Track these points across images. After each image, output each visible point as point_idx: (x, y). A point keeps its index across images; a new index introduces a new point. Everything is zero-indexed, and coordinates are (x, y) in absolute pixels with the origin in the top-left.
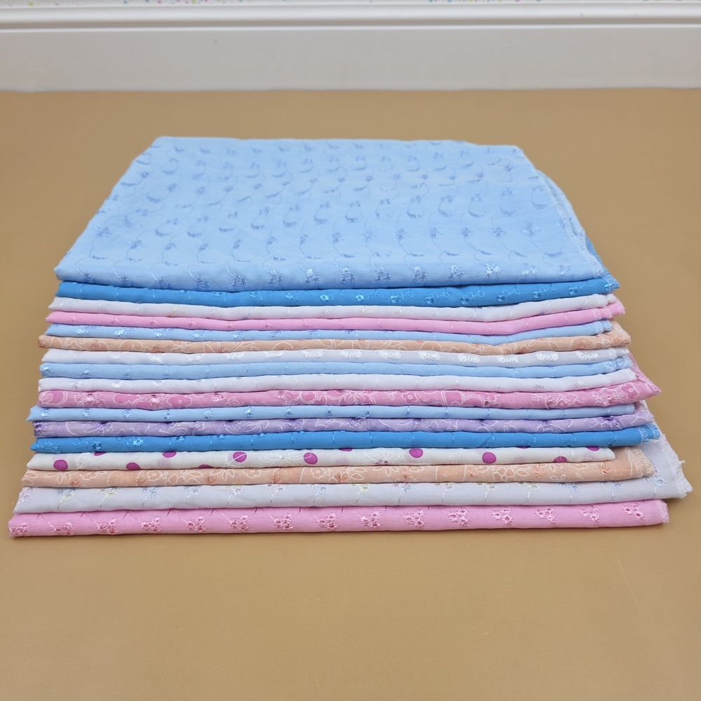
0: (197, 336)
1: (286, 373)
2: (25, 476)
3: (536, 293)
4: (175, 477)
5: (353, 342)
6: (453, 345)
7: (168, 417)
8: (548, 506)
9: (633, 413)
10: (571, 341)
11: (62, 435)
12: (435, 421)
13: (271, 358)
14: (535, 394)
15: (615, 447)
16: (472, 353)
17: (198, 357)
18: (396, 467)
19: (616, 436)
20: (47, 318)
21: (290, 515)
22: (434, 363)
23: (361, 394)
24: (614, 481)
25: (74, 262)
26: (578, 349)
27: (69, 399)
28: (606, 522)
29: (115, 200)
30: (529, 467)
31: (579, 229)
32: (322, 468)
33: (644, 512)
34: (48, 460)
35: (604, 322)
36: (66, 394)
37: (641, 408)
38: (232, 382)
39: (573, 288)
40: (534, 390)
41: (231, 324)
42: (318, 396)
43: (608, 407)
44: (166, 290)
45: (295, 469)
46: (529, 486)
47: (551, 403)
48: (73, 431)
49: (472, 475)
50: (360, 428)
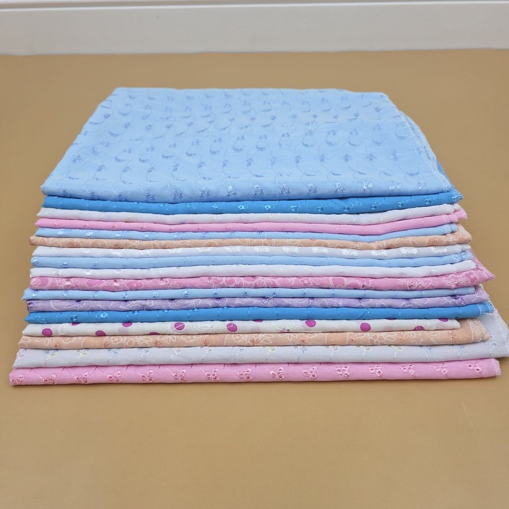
0: (147, 236)
1: (214, 264)
2: (21, 340)
3: (400, 203)
4: (132, 342)
5: (263, 240)
6: (338, 242)
7: (126, 297)
8: (409, 363)
9: (474, 293)
10: (427, 239)
11: (48, 310)
12: (324, 300)
13: (202, 253)
14: (400, 279)
15: (460, 319)
16: (352, 249)
17: (148, 252)
18: (296, 334)
19: (461, 311)
20: (36, 224)
21: (217, 370)
22: (323, 256)
23: (269, 279)
24: (459, 345)
25: (55, 181)
26: (432, 246)
27: (53, 284)
28: (453, 375)
29: (85, 134)
30: (396, 334)
31: (432, 155)
32: (241, 335)
33: (482, 368)
34: (38, 329)
35: (452, 225)
36: (50, 280)
37: (479, 289)
38: (173, 271)
39: (428, 200)
40: (399, 276)
41: (172, 227)
42: (237, 281)
43: (455, 289)
44: (123, 202)
45: (220, 335)
46: (396, 348)
47: (412, 286)
48: (56, 307)
49: (352, 340)
50: (269, 305)
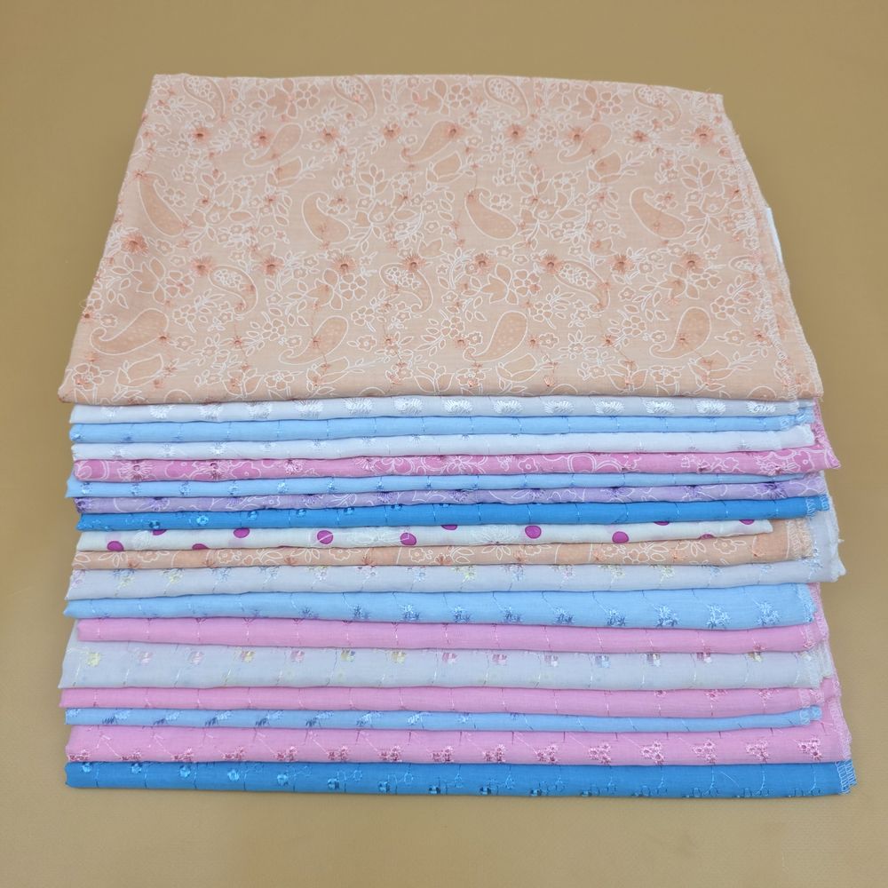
2: (75, 559)
7: (235, 491)
11: (110, 512)
12: (557, 492)
14: (686, 457)
18: (508, 547)
23: (468, 462)
27: (112, 475)
32: (422, 549)
34: (99, 540)
36: (107, 466)
38: (308, 448)
42: (414, 466)
43: (774, 475)
45: (390, 550)
47: (705, 469)
48: (123, 508)
49: (597, 559)
50: (466, 501)
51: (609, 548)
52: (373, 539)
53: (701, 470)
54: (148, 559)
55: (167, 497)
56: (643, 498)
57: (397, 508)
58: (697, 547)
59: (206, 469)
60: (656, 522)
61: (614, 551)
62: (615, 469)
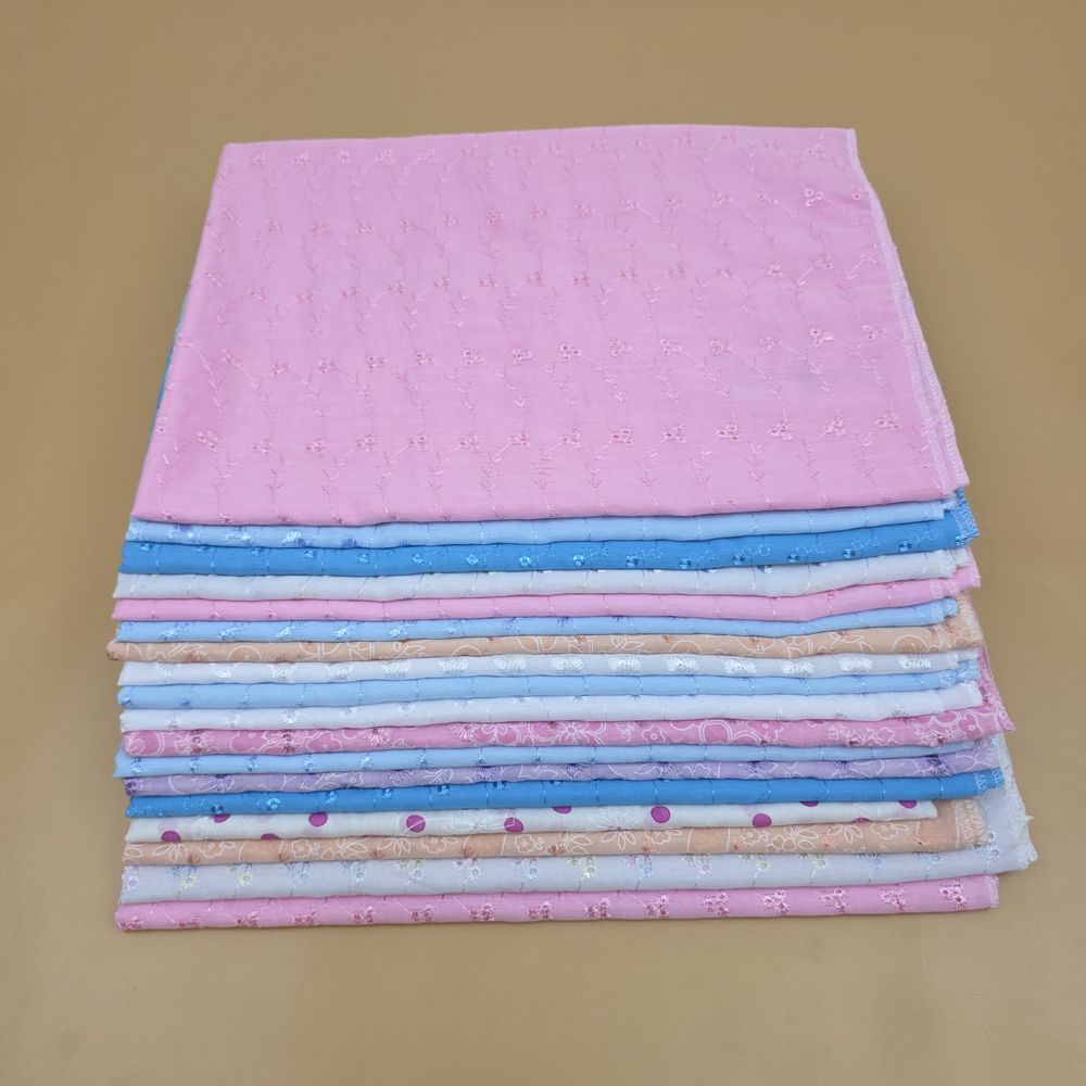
0: (340, 633)
2: (125, 853)
3: (848, 551)
5: (569, 641)
7: (311, 767)
8: (838, 887)
10: (896, 638)
11: (165, 794)
12: (688, 767)
16: (746, 656)
17: (344, 669)
18: (632, 835)
19: (942, 789)
20: (113, 615)
21: (489, 904)
24: (931, 853)
26: (904, 653)
27: (167, 745)
30: (816, 835)
32: (530, 837)
34: (152, 828)
36: (162, 738)
39: (905, 542)
41: (386, 609)
43: (936, 746)
45: (493, 839)
47: (855, 742)
48: (179, 789)
49: (736, 847)
50: (582, 778)
51: (750, 835)
52: (472, 825)
53: (851, 743)
54: (211, 853)
55: (231, 774)
56: (786, 774)
57: (500, 786)
58: (852, 833)
59: (278, 741)
60: (802, 802)
61: (755, 838)
62: (753, 741)
